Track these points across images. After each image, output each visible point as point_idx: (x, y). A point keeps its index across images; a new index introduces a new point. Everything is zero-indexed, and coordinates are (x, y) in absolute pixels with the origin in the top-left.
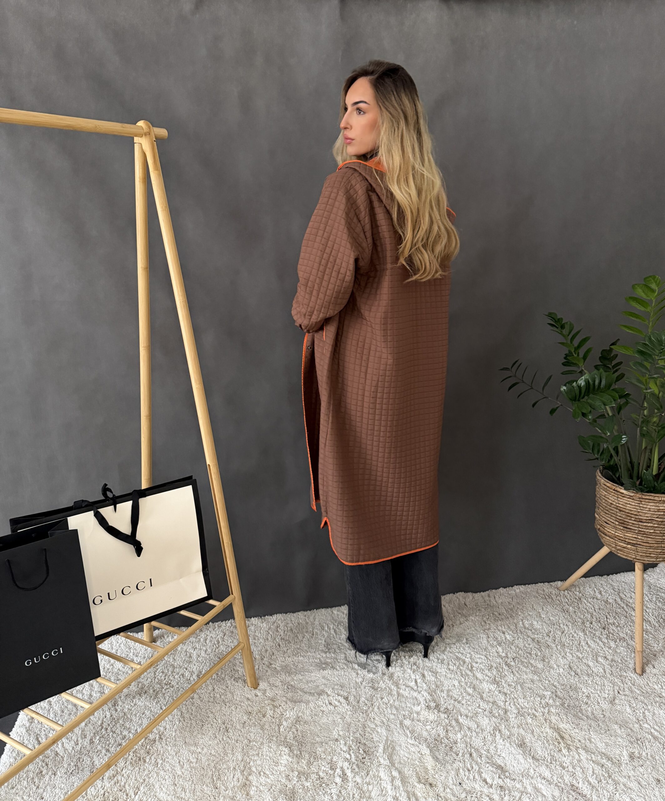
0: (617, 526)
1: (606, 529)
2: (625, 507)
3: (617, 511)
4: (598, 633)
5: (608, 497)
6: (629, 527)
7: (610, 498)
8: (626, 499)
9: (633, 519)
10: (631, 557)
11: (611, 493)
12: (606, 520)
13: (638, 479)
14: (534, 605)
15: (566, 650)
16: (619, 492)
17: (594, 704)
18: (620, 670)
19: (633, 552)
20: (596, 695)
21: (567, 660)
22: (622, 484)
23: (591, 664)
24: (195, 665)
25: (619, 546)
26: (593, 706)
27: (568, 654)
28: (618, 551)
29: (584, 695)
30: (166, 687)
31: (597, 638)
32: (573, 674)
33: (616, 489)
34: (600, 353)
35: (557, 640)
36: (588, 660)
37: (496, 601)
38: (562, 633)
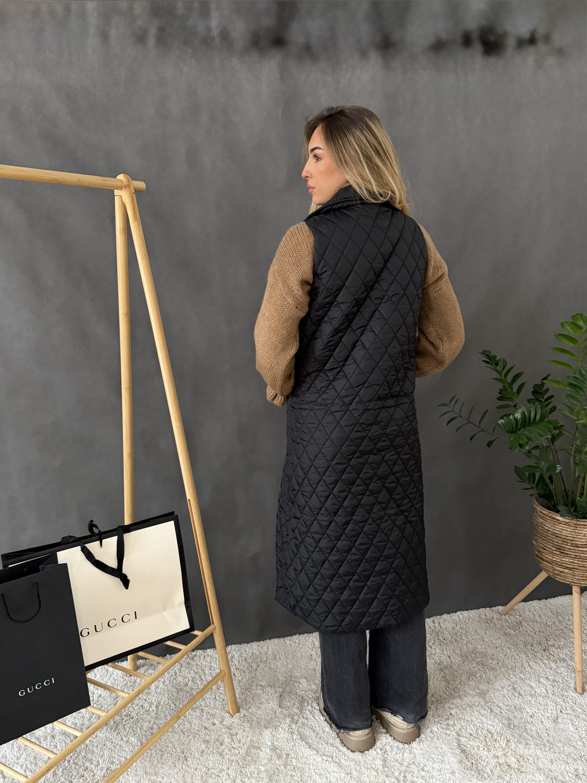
0: (555, 552)
1: (543, 554)
2: (561, 533)
3: (554, 537)
4: (539, 655)
5: (544, 524)
6: (565, 552)
7: (547, 525)
8: (562, 525)
9: (569, 544)
10: (568, 581)
11: (547, 520)
12: (543, 546)
13: (572, 507)
14: (477, 629)
15: (510, 672)
16: (555, 519)
17: (538, 724)
18: (562, 690)
19: (571, 576)
20: (540, 715)
21: (511, 681)
22: (558, 511)
23: (533, 685)
24: (153, 696)
25: (557, 570)
26: (537, 726)
27: (511, 676)
28: (556, 576)
29: (528, 715)
30: (126, 719)
31: (538, 659)
32: (517, 695)
33: (552, 516)
34: (532, 387)
35: (500, 663)
36: (531, 681)
37: (441, 627)
38: (505, 656)
